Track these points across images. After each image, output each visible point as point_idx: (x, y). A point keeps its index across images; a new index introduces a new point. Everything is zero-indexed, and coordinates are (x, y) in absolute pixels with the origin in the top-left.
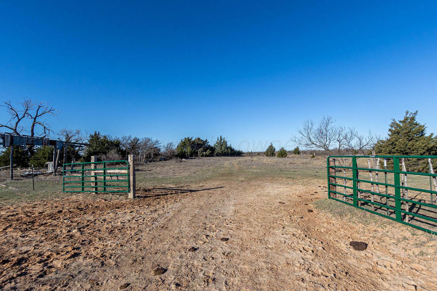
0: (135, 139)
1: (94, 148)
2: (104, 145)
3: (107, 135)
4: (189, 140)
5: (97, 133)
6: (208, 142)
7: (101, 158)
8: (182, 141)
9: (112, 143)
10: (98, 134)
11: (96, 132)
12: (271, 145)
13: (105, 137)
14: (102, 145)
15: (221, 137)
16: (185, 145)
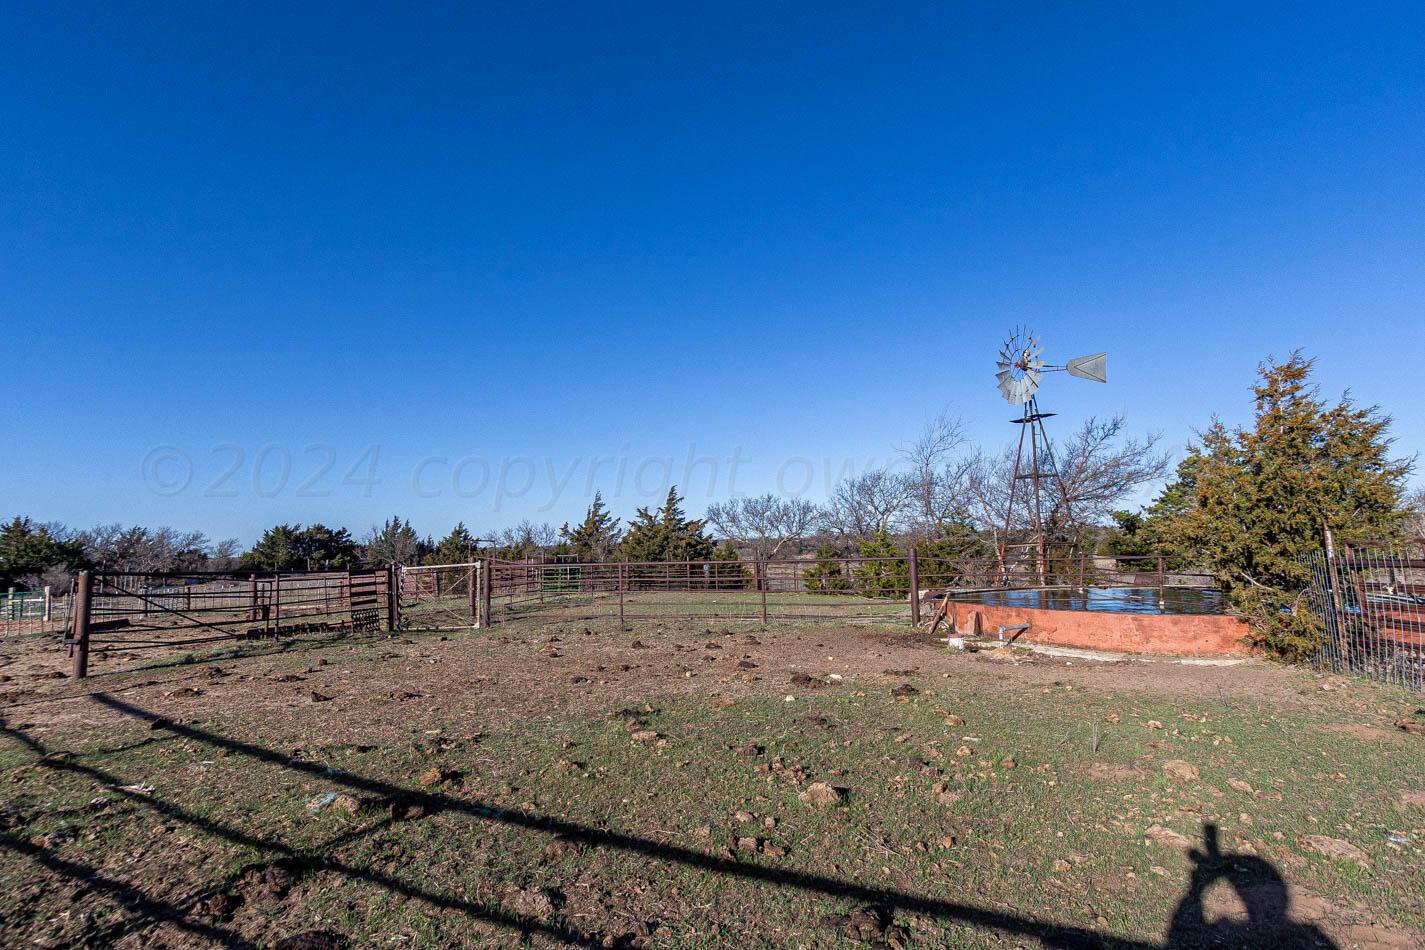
0: (134, 532)
1: (12, 558)
2: (40, 551)
3: (53, 522)
4: (286, 533)
5: (23, 520)
6: (349, 535)
7: (26, 582)
8: (267, 535)
9: (60, 546)
10: (25, 524)
11: (18, 518)
12: (529, 539)
13: (43, 530)
14: (34, 552)
15: (396, 519)
16: (273, 543)
